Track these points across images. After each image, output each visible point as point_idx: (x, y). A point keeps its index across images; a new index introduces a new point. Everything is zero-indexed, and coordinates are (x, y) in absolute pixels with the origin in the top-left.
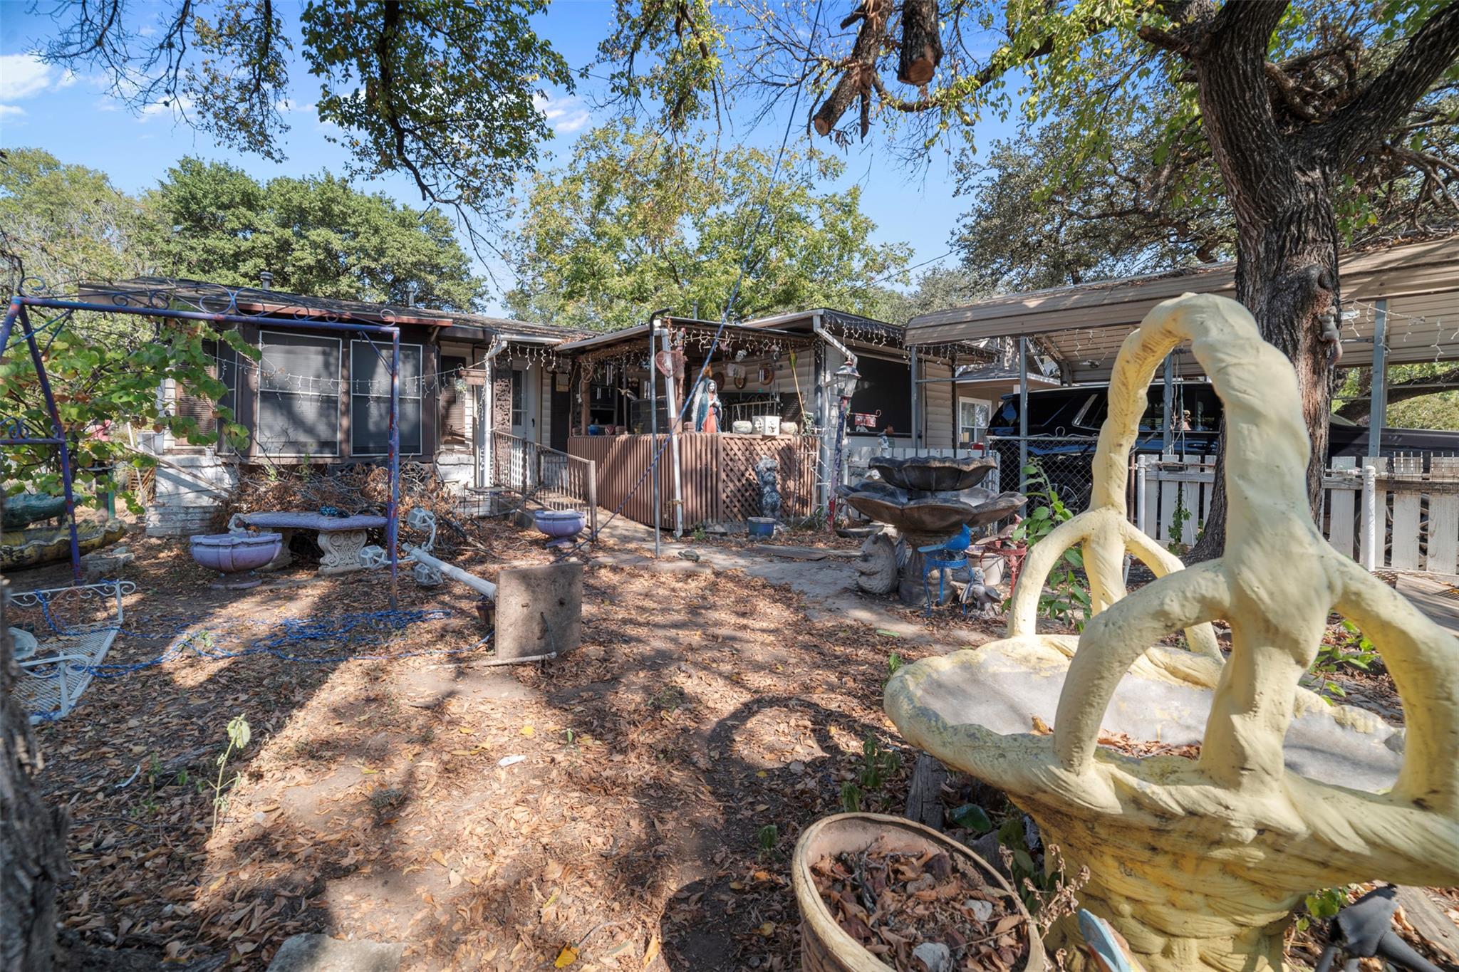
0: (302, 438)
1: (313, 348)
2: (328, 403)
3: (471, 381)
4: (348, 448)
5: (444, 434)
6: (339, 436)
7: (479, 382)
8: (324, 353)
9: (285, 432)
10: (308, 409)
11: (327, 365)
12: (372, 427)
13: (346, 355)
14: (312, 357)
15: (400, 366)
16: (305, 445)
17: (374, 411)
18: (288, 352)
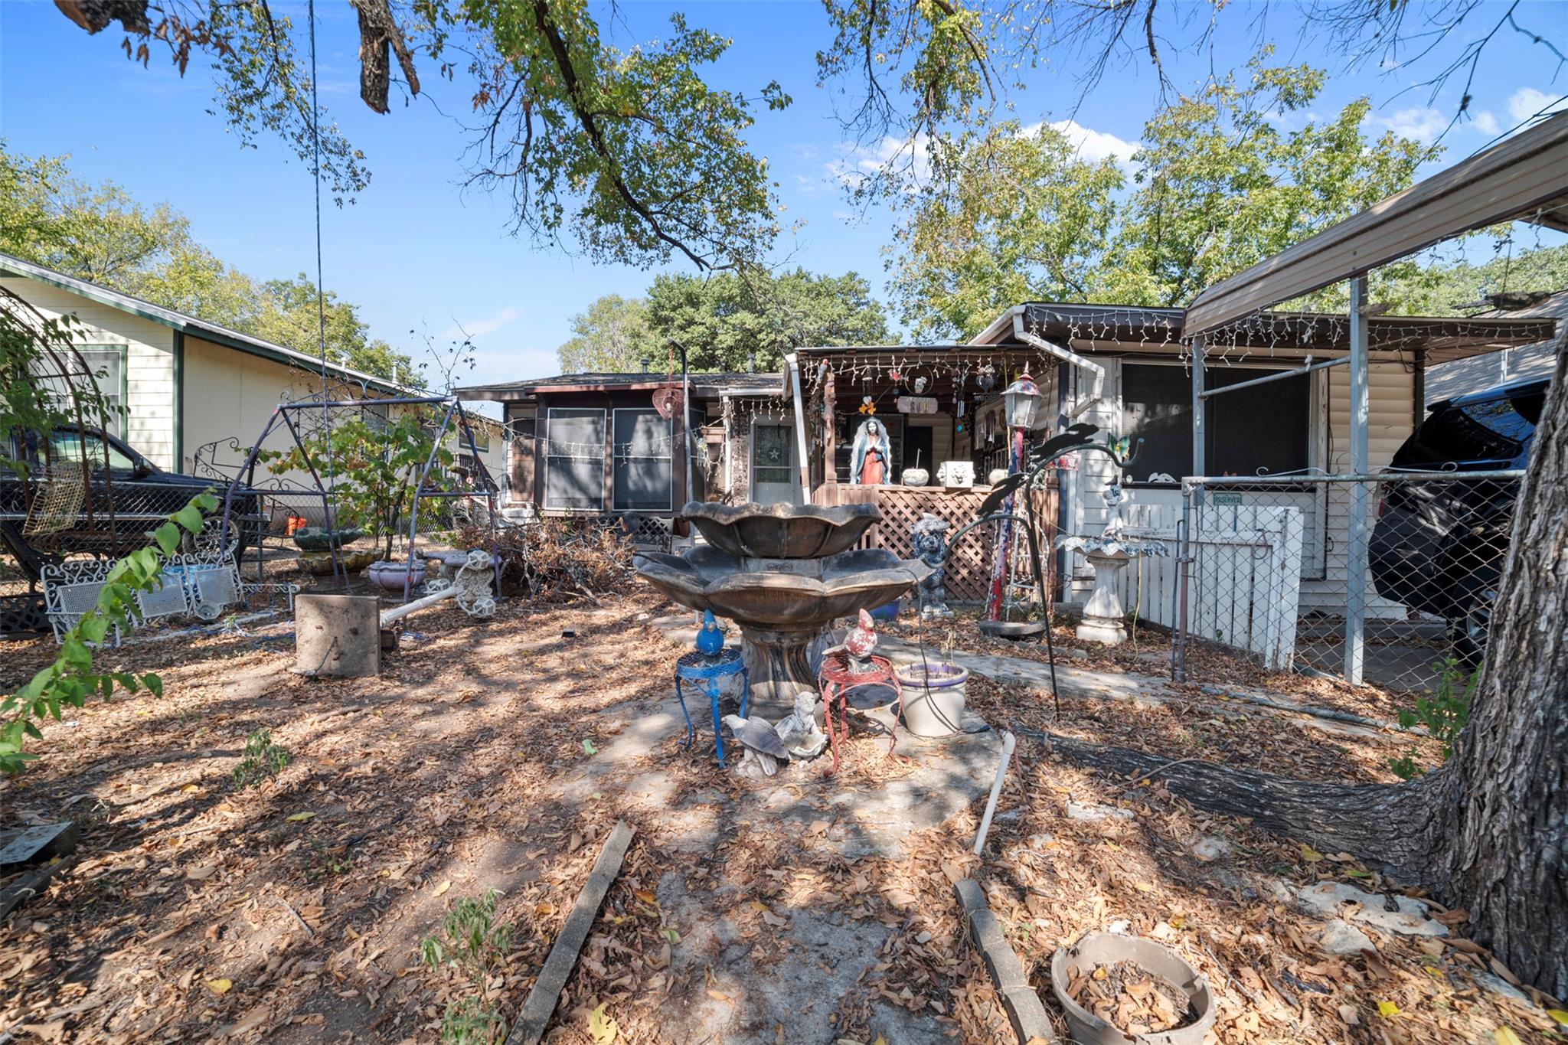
0: (578, 495)
1: (585, 419)
2: (596, 464)
3: (711, 439)
4: (611, 505)
5: (709, 492)
6: (604, 494)
7: (718, 439)
8: (594, 422)
9: (565, 492)
10: (582, 471)
11: (597, 432)
12: (631, 485)
13: (609, 423)
14: (585, 426)
15: (654, 429)
16: (579, 501)
17: (633, 470)
18: (568, 424)
